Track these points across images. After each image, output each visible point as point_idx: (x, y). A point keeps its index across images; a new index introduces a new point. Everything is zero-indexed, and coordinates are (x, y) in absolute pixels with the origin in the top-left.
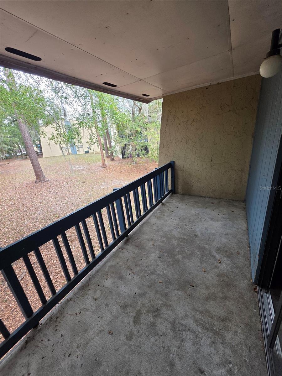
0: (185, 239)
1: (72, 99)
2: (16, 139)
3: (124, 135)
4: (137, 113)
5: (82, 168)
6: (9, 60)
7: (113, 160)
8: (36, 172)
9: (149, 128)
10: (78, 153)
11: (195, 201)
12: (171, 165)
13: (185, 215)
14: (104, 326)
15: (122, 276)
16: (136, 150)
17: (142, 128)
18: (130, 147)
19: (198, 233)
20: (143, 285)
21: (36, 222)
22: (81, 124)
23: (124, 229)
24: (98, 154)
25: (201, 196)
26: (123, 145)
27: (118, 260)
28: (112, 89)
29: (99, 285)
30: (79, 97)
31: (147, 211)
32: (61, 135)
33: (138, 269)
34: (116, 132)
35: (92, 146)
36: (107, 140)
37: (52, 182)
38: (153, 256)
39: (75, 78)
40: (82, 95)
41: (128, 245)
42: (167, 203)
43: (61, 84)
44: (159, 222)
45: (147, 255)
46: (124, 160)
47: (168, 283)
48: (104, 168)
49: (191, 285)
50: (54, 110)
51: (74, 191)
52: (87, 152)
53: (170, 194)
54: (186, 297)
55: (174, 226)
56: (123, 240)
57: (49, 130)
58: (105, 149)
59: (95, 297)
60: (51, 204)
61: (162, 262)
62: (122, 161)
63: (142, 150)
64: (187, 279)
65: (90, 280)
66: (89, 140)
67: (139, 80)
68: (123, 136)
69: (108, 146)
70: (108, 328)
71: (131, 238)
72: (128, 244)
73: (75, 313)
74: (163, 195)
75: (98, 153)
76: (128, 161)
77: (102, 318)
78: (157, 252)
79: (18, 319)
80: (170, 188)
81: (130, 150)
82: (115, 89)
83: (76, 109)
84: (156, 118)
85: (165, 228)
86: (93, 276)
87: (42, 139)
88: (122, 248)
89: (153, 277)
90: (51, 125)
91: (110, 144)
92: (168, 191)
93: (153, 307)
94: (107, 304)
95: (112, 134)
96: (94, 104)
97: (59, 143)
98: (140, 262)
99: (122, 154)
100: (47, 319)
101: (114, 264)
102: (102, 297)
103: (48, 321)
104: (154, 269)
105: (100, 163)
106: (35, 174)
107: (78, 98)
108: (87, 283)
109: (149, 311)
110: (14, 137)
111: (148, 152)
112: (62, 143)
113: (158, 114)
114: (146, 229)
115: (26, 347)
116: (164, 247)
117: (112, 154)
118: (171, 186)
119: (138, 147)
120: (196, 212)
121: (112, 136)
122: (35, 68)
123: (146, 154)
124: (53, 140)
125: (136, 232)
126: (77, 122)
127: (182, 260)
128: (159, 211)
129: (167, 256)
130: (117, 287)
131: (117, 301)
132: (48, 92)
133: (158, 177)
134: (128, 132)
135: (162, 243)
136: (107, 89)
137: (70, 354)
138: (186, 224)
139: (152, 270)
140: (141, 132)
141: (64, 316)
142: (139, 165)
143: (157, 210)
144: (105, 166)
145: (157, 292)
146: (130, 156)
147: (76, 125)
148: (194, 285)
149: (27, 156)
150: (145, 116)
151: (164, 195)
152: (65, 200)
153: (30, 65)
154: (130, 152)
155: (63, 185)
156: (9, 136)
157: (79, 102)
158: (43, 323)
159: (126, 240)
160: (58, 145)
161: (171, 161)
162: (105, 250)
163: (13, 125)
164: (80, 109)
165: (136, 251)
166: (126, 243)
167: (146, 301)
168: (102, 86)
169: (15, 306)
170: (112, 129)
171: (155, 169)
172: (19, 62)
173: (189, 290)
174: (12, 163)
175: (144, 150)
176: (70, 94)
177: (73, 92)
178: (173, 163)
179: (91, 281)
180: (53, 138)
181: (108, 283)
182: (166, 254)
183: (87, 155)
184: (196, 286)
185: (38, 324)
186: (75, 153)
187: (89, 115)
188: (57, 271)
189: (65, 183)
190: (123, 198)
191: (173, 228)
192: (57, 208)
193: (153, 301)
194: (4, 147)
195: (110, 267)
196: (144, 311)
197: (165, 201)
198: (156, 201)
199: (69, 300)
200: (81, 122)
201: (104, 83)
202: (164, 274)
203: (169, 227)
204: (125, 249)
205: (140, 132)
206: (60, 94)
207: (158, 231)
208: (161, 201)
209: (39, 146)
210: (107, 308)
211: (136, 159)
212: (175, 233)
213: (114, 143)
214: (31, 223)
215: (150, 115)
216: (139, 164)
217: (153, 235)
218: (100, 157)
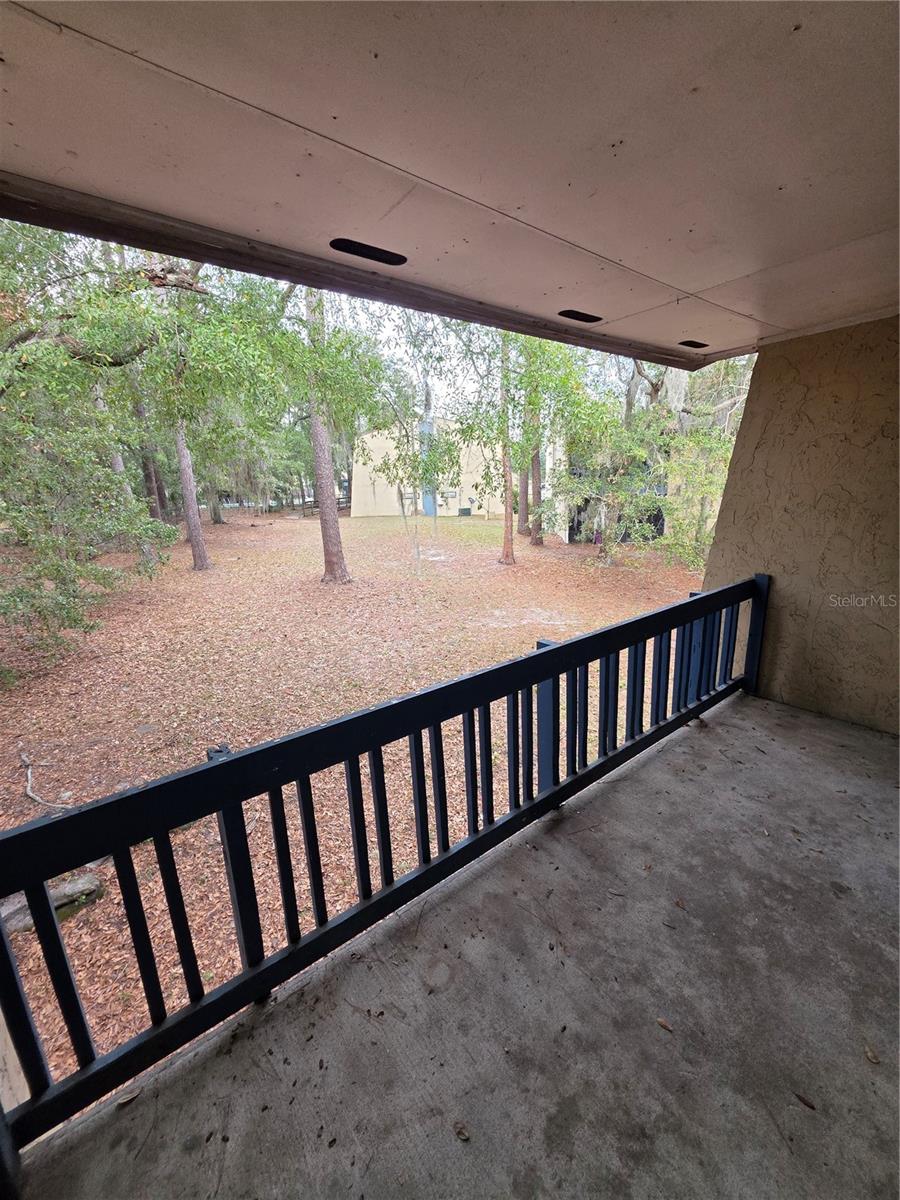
0: (786, 888)
1: (454, 362)
2: (299, 464)
3: (586, 469)
4: (641, 400)
5: (443, 558)
6: (333, 270)
7: (538, 542)
8: (327, 553)
9: (678, 450)
10: (440, 512)
11: (846, 742)
12: (758, 590)
13: (793, 787)
14: (445, 1097)
15: (526, 945)
16: (619, 519)
17: (652, 450)
18: (603, 509)
19: (849, 880)
20: (595, 1008)
21: (304, 689)
22: (467, 432)
23: (551, 783)
24: (496, 523)
25: (879, 731)
26: (580, 502)
27: (518, 884)
28: (581, 330)
29: (446, 947)
30: (475, 356)
31: (638, 738)
32: (408, 461)
33: (581, 939)
34: (564, 458)
35: (487, 496)
36: (530, 482)
37: (360, 586)
38: (646, 914)
39: (481, 303)
40: (485, 348)
41: (558, 840)
42: (722, 724)
43: (435, 321)
44: (680, 789)
45: (620, 899)
46: (573, 549)
47: (697, 1041)
48: (508, 564)
49: (798, 1096)
50: (399, 391)
51: (412, 621)
52: (465, 512)
53: (737, 693)
54: (775, 1138)
55: (742, 823)
56: (543, 819)
57: (380, 445)
58: (519, 508)
59: (432, 983)
60: (348, 646)
61: (678, 947)
62: (567, 552)
63: (640, 522)
64: (782, 1060)
65: (421, 917)
66: (480, 480)
67: (682, 297)
68: (583, 471)
69: (530, 497)
70: (455, 1114)
71: (570, 817)
72: (556, 835)
73: (366, 1009)
74: (708, 693)
75: (496, 518)
76: (586, 552)
77: (442, 1065)
78: (663, 902)
79: (218, 942)
80: (738, 670)
81: (600, 519)
82: (592, 330)
83: (460, 390)
84: (710, 417)
85: (703, 819)
86: (433, 908)
87: (357, 469)
88: (535, 845)
89: (637, 993)
90: (387, 432)
91: (537, 494)
92: (730, 682)
93: (627, 1112)
94: (464, 1023)
95: (549, 465)
96: (513, 375)
97: (398, 481)
98: (594, 918)
99: (571, 528)
100: (291, 992)
101: (501, 891)
102: (450, 991)
103: (294, 999)
104: (643, 964)
105: (498, 550)
106: (323, 558)
107: (471, 358)
108: (413, 923)
109: (604, 1123)
110: (294, 458)
111: (660, 532)
112: (405, 482)
113: (720, 406)
114: (626, 799)
115: (229, 1051)
116: (692, 889)
117: (538, 526)
118: (742, 664)
119: (628, 511)
120: (849, 792)
121: (548, 471)
122: (388, 283)
123: (654, 538)
124: (384, 472)
125: (590, 802)
126: (458, 426)
127: (764, 972)
128: (682, 749)
129: (701, 931)
130: (505, 978)
131: (496, 1026)
132: (397, 344)
133: (698, 626)
134: (601, 459)
135: (685, 875)
136: (566, 330)
137: (334, 1140)
138: (797, 828)
139: (635, 965)
140: (649, 462)
141: (336, 1005)
142: (622, 569)
143: (678, 743)
144: (510, 560)
145: (646, 1059)
146: (595, 539)
147: (454, 434)
148: (817, 1103)
149: (314, 509)
150: (669, 411)
151: (712, 693)
152: (385, 644)
153: (375, 277)
154: (599, 526)
155: (386, 598)
156: (286, 455)
157: (473, 368)
158: (279, 1000)
159: (552, 820)
160: (395, 487)
161: (756, 575)
162: (480, 835)
163: (298, 428)
164: (470, 388)
165: (582, 872)
166: (552, 829)
167: (601, 1079)
168: (555, 323)
169: (219, 905)
170: (550, 449)
171: (692, 595)
172: (353, 272)
173: (792, 1113)
174: (280, 524)
175: (649, 521)
176: (452, 348)
177: (460, 342)
178: (766, 581)
179: (426, 920)
180: (385, 467)
181: (476, 949)
182: (698, 923)
183: (465, 520)
184: (825, 1111)
185: (268, 994)
186: (431, 512)
187: (494, 406)
188: (331, 843)
189: (393, 596)
190: (563, 677)
191: (736, 829)
192: (362, 661)
193: (626, 1088)
194: (270, 483)
195: (488, 895)
196: (589, 1110)
197: (714, 717)
198: (677, 708)
199: (356, 958)
200: (469, 427)
201: (561, 314)
202: (682, 1001)
203: (721, 818)
204: (545, 850)
205: (645, 463)
206: (425, 350)
207: (673, 820)
208: (694, 714)
209: (346, 484)
210: (463, 1040)
211: (615, 550)
212: (747, 851)
213: (551, 491)
214: (292, 688)
215: (688, 407)
216: (623, 565)
217: (651, 831)
218: (500, 532)
